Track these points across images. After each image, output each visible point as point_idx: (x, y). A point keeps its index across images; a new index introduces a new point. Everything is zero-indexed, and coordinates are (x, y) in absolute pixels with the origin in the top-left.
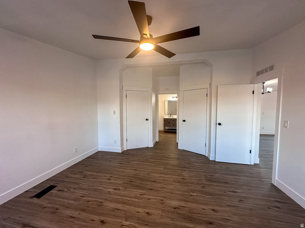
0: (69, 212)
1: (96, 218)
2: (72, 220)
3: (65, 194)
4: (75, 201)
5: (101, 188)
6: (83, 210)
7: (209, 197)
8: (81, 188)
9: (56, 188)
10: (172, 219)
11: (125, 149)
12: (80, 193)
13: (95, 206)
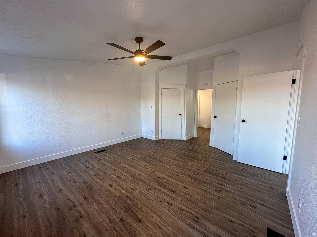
0: (104, 162)
1: (113, 167)
2: (103, 165)
3: (108, 155)
4: (110, 158)
5: (126, 156)
6: (110, 163)
7: (192, 180)
8: (116, 154)
9: (106, 151)
10: (150, 181)
11: (160, 138)
12: (114, 156)
13: (117, 163)
